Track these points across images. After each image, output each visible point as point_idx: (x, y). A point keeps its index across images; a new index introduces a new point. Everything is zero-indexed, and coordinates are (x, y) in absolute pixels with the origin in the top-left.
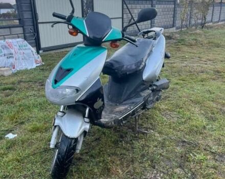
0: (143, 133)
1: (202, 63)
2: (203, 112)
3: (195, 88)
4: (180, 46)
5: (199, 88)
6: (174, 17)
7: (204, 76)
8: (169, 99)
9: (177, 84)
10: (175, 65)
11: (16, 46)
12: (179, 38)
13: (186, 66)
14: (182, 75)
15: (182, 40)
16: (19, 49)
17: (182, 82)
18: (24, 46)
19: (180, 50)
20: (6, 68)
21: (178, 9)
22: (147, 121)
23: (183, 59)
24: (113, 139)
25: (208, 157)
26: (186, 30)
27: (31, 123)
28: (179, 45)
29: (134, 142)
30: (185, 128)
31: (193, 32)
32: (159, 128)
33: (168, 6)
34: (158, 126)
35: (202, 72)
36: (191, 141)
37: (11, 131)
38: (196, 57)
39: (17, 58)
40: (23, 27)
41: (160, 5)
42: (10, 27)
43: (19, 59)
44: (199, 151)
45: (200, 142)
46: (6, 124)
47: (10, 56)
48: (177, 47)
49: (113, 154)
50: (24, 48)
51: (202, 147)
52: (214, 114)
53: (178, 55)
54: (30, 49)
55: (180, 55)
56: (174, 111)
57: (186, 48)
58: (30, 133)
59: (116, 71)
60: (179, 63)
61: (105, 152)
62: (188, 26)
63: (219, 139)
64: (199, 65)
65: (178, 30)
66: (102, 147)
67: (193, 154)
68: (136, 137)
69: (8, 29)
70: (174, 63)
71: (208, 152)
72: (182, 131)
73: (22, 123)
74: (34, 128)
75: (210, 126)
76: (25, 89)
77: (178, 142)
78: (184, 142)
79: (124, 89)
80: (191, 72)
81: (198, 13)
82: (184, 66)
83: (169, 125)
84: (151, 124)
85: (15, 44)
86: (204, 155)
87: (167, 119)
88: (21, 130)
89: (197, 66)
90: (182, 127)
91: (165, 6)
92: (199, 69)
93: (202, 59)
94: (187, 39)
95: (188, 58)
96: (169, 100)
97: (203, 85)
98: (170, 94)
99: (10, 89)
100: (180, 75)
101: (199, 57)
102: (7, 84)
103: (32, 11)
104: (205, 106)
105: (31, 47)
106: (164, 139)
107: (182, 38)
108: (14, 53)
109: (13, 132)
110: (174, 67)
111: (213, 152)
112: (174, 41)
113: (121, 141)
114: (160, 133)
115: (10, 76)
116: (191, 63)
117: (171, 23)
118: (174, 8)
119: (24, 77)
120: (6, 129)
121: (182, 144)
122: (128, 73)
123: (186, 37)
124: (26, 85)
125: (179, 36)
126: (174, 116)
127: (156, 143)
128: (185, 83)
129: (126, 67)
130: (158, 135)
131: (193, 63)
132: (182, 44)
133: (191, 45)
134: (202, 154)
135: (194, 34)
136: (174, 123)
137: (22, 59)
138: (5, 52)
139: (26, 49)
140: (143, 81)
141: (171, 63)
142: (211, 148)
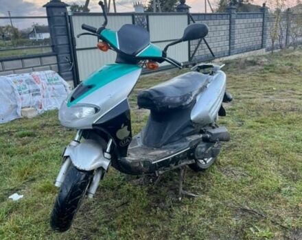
0: (190, 197)
1: (295, 98)
2: (280, 167)
3: (276, 132)
4: (267, 75)
5: (282, 133)
6: (263, 34)
7: (294, 115)
8: (235, 148)
9: (252, 127)
10: (254, 101)
11: (44, 80)
12: (266, 64)
13: (270, 103)
14: (262, 114)
15: (270, 66)
16: (48, 84)
17: (259, 124)
18: (55, 80)
19: (266, 80)
20: (30, 108)
21: (268, 23)
22: (198, 180)
23: (269, 92)
24: (144, 204)
25: (276, 234)
26: (279, 52)
27: (44, 181)
28: (266, 73)
29: (173, 209)
30: (251, 190)
31: (290, 54)
32: (213, 190)
33: (254, 20)
34: (212, 187)
35: (293, 110)
36: (255, 210)
37: (17, 190)
38: (287, 89)
39: (45, 95)
40: (57, 55)
41: (242, 20)
42: (40, 56)
43: (47, 96)
44: (264, 224)
45: (268, 211)
46: (13, 180)
47: (36, 93)
48: (263, 75)
49: (140, 225)
50: (54, 82)
51: (270, 218)
52: (296, 170)
53: (263, 86)
54: (61, 83)
55: (266, 86)
56: (240, 166)
57: (276, 77)
58: (40, 193)
59: (155, 102)
60: (262, 98)
61: (130, 222)
62: (284, 47)
63: (297, 207)
64: (289, 100)
65: (268, 53)
66: (128, 215)
67: (254, 228)
68: (178, 202)
69: (39, 59)
70: (255, 98)
71: (277, 226)
72: (245, 194)
73: (33, 180)
74: (45, 187)
75: (288, 188)
76: (48, 136)
77: (236, 210)
78: (245, 210)
79: (165, 129)
80: (276, 110)
81: (297, 28)
82: (267, 103)
83: (228, 185)
84: (203, 184)
85: (43, 78)
86: (270, 231)
87: (228, 176)
88: (30, 190)
89: (286, 102)
90: (246, 189)
91: (250, 21)
92: (289, 106)
93: (296, 92)
94: (278, 65)
95: (276, 90)
96: (235, 150)
97: (289, 129)
98: (238, 141)
99: (29, 135)
100: (259, 115)
101: (292, 89)
102: (27, 129)
103: (68, 35)
104: (285, 159)
105: (64, 81)
106: (217, 206)
107: (271, 64)
108: (41, 89)
109: (19, 191)
110: (252, 104)
111: (284, 227)
112: (260, 67)
113: (155, 208)
114: (213, 197)
115: (34, 118)
116: (278, 98)
117: (259, 43)
118: (263, 23)
119: (50, 120)
120: (12, 187)
121: (241, 213)
122: (169, 107)
123: (278, 61)
124: (50, 130)
125: (266, 60)
126: (238, 172)
127: (204, 212)
128: (264, 127)
129: (168, 100)
130: (210, 200)
131: (282, 97)
132: (271, 72)
133: (283, 73)
134: (268, 229)
135: (290, 57)
136: (236, 183)
137: (52, 96)
138: (31, 87)
139: (56, 84)
140: (191, 121)
141: (251, 98)
142: (282, 221)
